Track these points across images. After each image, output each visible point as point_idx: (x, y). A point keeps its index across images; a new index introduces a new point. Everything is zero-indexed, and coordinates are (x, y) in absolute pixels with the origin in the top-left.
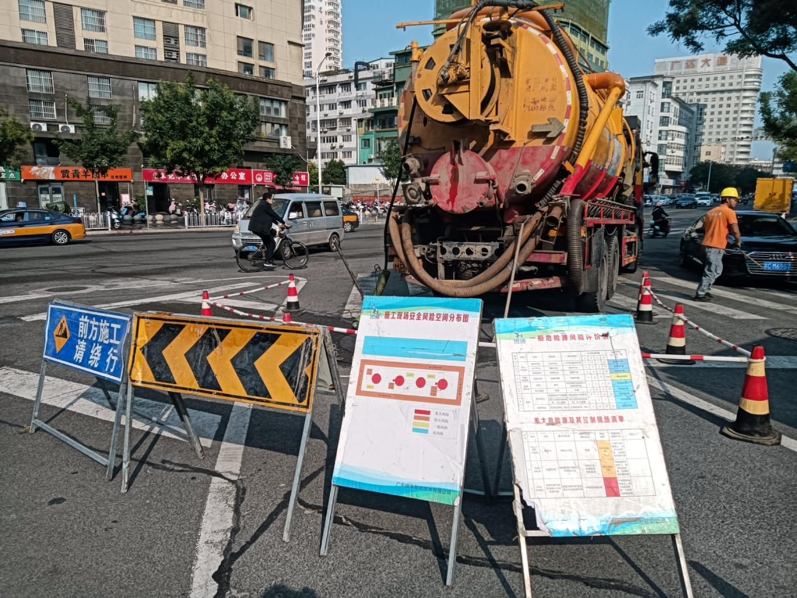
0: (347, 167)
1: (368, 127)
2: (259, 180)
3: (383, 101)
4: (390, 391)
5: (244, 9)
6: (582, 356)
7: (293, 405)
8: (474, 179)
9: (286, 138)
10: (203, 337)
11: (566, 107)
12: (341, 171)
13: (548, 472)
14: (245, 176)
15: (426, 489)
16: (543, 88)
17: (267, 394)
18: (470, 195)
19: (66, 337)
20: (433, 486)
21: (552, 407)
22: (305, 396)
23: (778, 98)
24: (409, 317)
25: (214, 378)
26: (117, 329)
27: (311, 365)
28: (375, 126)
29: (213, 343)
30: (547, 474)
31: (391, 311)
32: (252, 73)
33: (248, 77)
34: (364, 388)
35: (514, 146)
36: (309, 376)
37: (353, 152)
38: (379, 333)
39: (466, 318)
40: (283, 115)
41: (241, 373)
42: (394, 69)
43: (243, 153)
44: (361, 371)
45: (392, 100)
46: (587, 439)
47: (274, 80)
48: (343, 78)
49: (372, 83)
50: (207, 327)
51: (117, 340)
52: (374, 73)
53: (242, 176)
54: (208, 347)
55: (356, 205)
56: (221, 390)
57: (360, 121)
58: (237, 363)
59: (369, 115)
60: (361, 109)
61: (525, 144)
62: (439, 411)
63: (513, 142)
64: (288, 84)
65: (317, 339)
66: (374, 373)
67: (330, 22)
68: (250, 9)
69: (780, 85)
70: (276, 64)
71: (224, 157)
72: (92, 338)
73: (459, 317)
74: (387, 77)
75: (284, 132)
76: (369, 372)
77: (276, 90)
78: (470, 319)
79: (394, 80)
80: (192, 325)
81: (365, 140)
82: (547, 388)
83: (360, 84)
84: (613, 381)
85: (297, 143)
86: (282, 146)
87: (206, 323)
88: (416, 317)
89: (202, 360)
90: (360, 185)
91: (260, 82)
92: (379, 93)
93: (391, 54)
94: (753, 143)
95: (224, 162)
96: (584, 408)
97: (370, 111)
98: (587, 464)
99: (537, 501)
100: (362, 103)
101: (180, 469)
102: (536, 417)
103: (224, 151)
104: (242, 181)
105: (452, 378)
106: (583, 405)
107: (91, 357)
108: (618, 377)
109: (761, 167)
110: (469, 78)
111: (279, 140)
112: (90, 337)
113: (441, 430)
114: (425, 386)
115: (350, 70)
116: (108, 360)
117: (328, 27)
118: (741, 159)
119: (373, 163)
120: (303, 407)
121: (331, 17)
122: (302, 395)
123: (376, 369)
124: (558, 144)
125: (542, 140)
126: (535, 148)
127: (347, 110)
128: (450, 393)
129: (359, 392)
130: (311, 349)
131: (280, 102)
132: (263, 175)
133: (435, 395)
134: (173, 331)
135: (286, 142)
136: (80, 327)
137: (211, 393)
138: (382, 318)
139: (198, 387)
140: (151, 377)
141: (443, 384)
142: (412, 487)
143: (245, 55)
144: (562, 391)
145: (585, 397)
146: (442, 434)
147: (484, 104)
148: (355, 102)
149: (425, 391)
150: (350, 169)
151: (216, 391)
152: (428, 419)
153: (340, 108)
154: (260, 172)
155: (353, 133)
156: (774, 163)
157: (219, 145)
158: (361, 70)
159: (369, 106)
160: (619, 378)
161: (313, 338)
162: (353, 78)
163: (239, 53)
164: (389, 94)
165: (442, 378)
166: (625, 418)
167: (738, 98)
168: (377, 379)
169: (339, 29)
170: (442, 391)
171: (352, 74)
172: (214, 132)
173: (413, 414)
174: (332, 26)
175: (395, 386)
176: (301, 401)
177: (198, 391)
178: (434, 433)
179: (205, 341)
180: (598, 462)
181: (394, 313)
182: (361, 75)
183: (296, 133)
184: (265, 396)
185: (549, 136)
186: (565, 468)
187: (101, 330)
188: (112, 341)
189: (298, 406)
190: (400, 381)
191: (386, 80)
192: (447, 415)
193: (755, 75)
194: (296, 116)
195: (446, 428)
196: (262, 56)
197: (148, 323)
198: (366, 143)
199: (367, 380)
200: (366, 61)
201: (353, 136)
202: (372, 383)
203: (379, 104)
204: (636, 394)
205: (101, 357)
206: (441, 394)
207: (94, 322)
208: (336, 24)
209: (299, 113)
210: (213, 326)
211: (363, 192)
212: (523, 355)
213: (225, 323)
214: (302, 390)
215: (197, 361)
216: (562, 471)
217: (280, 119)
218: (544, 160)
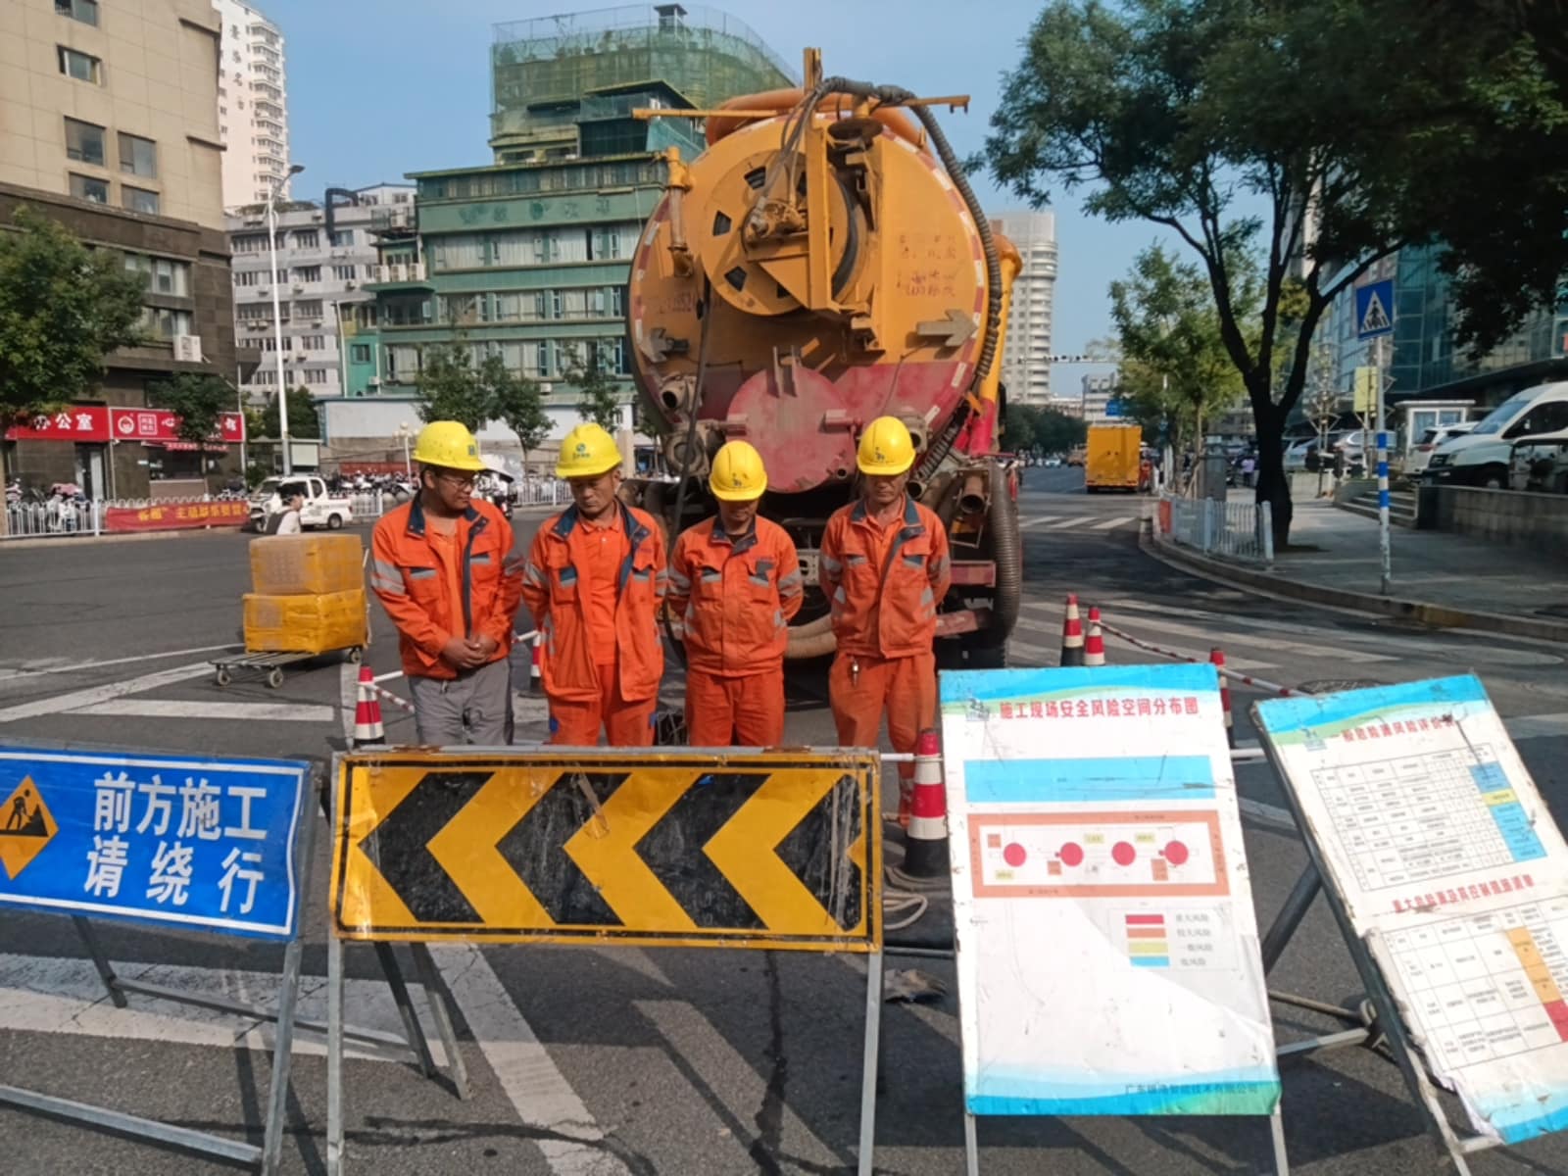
0: (322, 402)
1: (365, 319)
2: (127, 429)
3: (396, 270)
4: (1055, 880)
5: (78, 60)
6: (1425, 765)
7: (829, 938)
8: (818, 423)
9: (189, 340)
10: (548, 798)
11: (974, 292)
12: (305, 410)
13: (1453, 1009)
14: (93, 422)
15: (1196, 1089)
16: (931, 253)
17: (750, 918)
18: (814, 456)
19: (44, 833)
20: (1214, 1080)
21: (1413, 875)
22: (857, 914)
23: (1136, 294)
24: (1060, 713)
25: (595, 895)
26: (254, 800)
27: (862, 839)
28: (379, 319)
29: (578, 810)
30: (1455, 1014)
31: (1013, 700)
32: (103, 198)
33: (96, 208)
34: (989, 879)
35: (881, 360)
36: (862, 864)
37: (328, 372)
38: (996, 752)
39: (1192, 706)
40: (180, 288)
41: (668, 876)
42: (417, 208)
43: (106, 372)
44: (974, 841)
45: (414, 268)
46: (1488, 930)
47: (158, 217)
48: (302, 219)
49: (368, 231)
50: (559, 771)
51: (253, 826)
52: (373, 212)
53: (85, 422)
54: (564, 821)
55: (352, 480)
56: (618, 922)
57: (346, 306)
58: (653, 852)
59: (366, 297)
60: (344, 282)
61: (902, 357)
62: (1183, 913)
63: (882, 352)
64: (189, 227)
65: (869, 777)
66: (1005, 842)
67: (260, 105)
68: (95, 60)
69: (1137, 272)
70: (161, 183)
71: (59, 379)
72: (150, 829)
73: (1174, 703)
74: (400, 222)
75: (182, 324)
76: (994, 840)
77: (162, 238)
78: (1200, 705)
79: (417, 227)
80: (514, 769)
81: (358, 346)
82: (1392, 837)
83: (339, 233)
84: (1489, 806)
85: (213, 350)
86: (180, 356)
87: (555, 763)
88: (1075, 711)
89: (549, 854)
90: (352, 439)
91: (124, 219)
92: (385, 253)
93: (408, 176)
94: (1052, 368)
95: (60, 389)
96: (1462, 869)
97: (365, 288)
98: (1509, 980)
99: (1455, 1075)
100: (346, 271)
101: (434, 1133)
102: (1395, 898)
103: (60, 366)
104: (85, 432)
105: (1194, 837)
106: (1460, 863)
107: (154, 879)
108: (1496, 798)
109: (1067, 408)
110: (807, 229)
111: (172, 344)
112: (141, 828)
113: (1200, 954)
114: (1137, 861)
115: (315, 203)
116: (226, 883)
117: (257, 115)
118: (1035, 395)
119: (379, 393)
120: (857, 939)
121: (264, 95)
122: (851, 912)
123: (1010, 834)
124: (964, 359)
125: (933, 351)
126: (921, 366)
127: (311, 283)
128: (1198, 868)
129: (980, 890)
130: (856, 803)
131: (173, 262)
132: (135, 419)
133: (1164, 877)
134: (455, 792)
135: (189, 348)
136: (100, 803)
137: (592, 933)
138: (996, 718)
139: (550, 924)
140: (398, 913)
141: (1176, 853)
142: (1164, 1090)
143: (86, 160)
144: (1418, 839)
145: (1457, 845)
146: (1202, 962)
147: (840, 280)
148: (331, 270)
149: (1140, 872)
150: (328, 405)
151: (604, 928)
152: (1161, 933)
153: (295, 280)
154: (128, 413)
155: (327, 332)
156: (1085, 401)
157: (46, 353)
158: (339, 205)
159: (362, 277)
160: (1498, 801)
161: (861, 776)
162: (323, 221)
163: (72, 153)
164: (407, 256)
165: (1170, 839)
166: (1534, 880)
167: (1024, 290)
168: (1015, 855)
169: (281, 121)
170: (1180, 867)
171: (320, 212)
172: (33, 323)
173: (1124, 926)
174: (265, 114)
175: (1064, 867)
176: (849, 924)
177: (551, 932)
178: (1184, 962)
179: (555, 807)
180: (1523, 973)
181: (1021, 706)
182: (340, 215)
183: (211, 328)
184: (746, 924)
185: (949, 343)
186: (1475, 995)
187: (187, 804)
188: (230, 832)
189: (845, 939)
190: (1072, 854)
191: (400, 229)
192: (1205, 918)
193: (1047, 253)
194: (213, 293)
195: (1208, 948)
196: (127, 163)
197: (375, 777)
198: (362, 353)
199: (993, 862)
200: (351, 189)
201: (327, 338)
202: (1005, 867)
203: (386, 274)
204: (1535, 827)
205: (192, 876)
206: (1176, 875)
207: (154, 788)
208: (276, 111)
209: (216, 287)
210: (577, 769)
211: (360, 455)
212: (1331, 773)
213: (612, 758)
214: (847, 900)
215: (535, 859)
216: (1473, 1000)
217: (175, 299)
218: (939, 388)
